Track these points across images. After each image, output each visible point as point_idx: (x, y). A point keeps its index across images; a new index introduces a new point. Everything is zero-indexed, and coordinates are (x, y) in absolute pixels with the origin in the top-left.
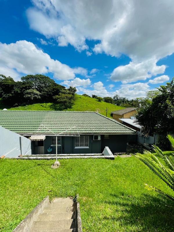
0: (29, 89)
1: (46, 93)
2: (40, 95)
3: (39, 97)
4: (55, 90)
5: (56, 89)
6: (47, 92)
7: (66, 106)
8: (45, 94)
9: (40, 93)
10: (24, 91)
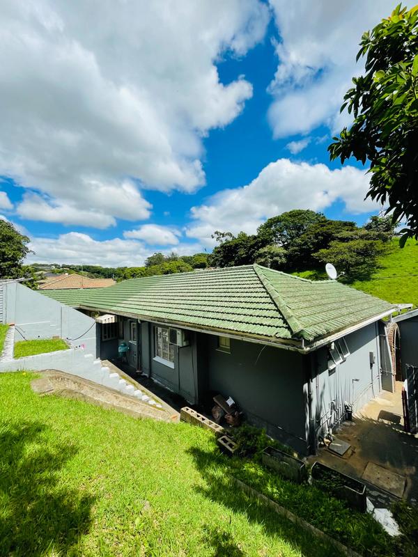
0: (263, 246)
1: (297, 248)
2: (285, 255)
3: (284, 260)
4: (320, 237)
5: (322, 235)
6: (299, 245)
7: (352, 275)
8: (296, 251)
9: (285, 252)
10: (254, 252)
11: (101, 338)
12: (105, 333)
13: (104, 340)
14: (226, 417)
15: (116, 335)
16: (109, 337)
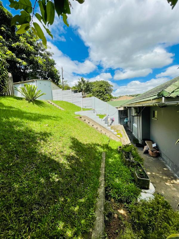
11: (120, 117)
12: (122, 114)
13: (121, 117)
14: (149, 151)
15: (126, 116)
16: (123, 116)
